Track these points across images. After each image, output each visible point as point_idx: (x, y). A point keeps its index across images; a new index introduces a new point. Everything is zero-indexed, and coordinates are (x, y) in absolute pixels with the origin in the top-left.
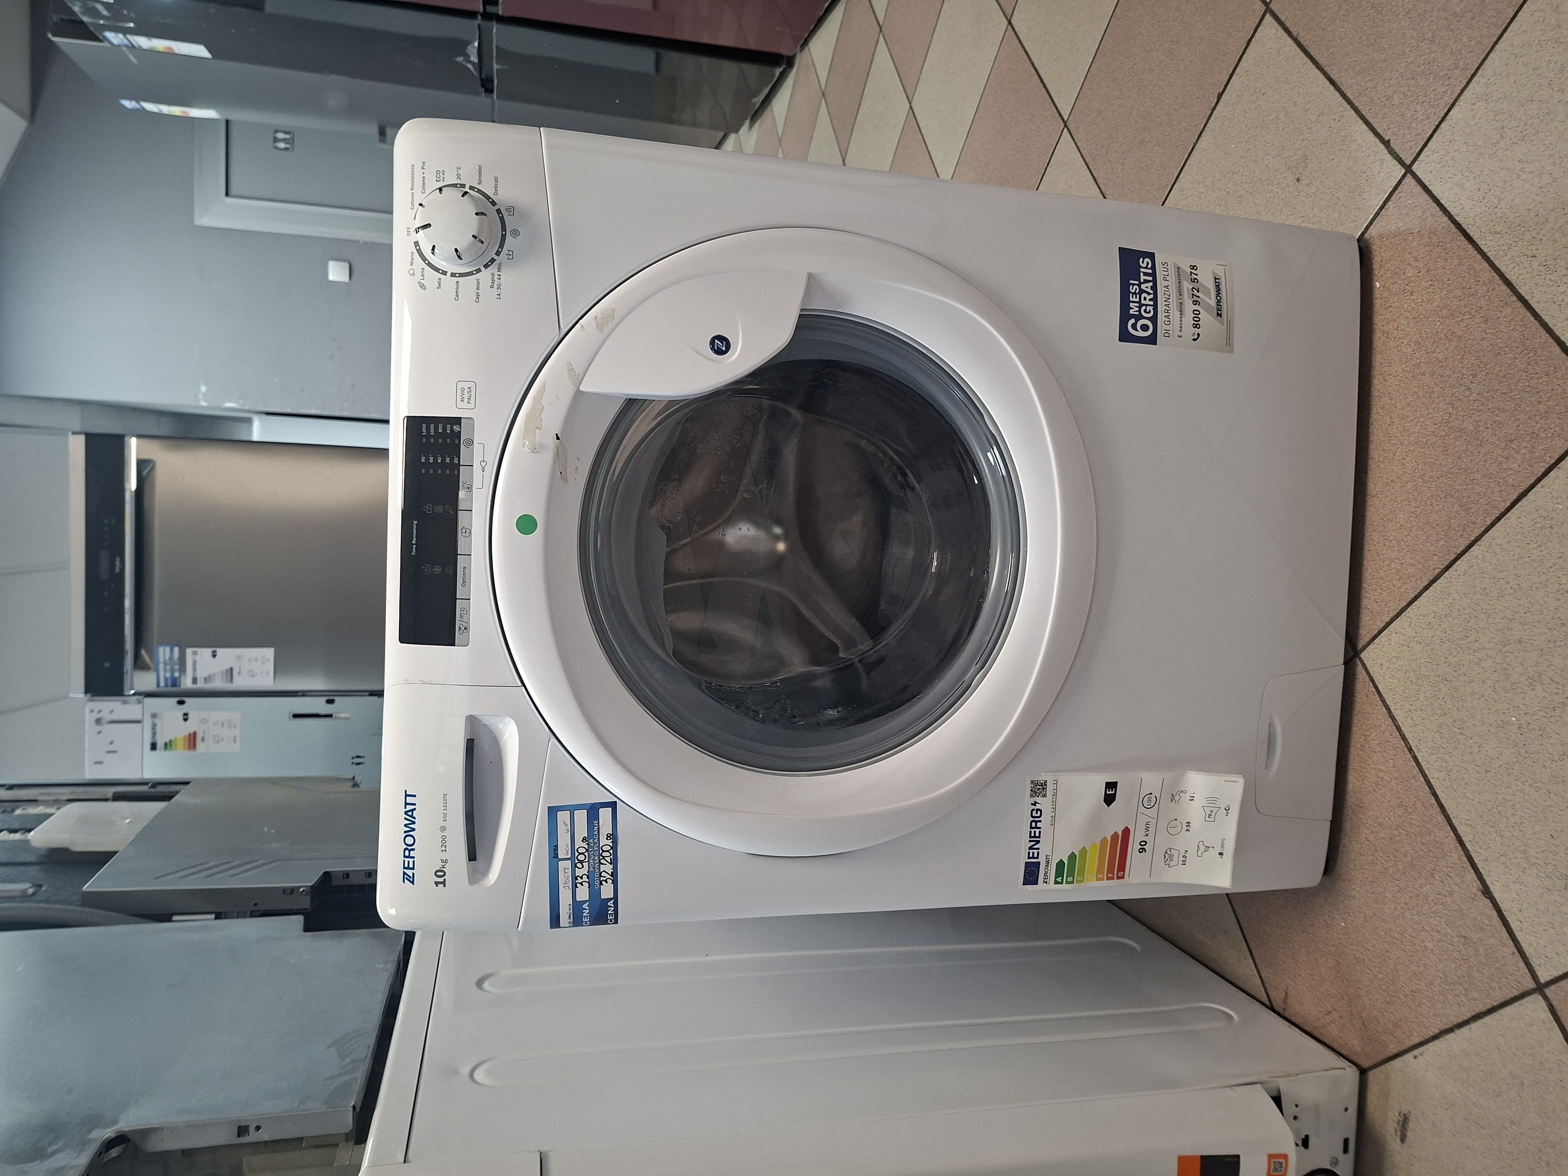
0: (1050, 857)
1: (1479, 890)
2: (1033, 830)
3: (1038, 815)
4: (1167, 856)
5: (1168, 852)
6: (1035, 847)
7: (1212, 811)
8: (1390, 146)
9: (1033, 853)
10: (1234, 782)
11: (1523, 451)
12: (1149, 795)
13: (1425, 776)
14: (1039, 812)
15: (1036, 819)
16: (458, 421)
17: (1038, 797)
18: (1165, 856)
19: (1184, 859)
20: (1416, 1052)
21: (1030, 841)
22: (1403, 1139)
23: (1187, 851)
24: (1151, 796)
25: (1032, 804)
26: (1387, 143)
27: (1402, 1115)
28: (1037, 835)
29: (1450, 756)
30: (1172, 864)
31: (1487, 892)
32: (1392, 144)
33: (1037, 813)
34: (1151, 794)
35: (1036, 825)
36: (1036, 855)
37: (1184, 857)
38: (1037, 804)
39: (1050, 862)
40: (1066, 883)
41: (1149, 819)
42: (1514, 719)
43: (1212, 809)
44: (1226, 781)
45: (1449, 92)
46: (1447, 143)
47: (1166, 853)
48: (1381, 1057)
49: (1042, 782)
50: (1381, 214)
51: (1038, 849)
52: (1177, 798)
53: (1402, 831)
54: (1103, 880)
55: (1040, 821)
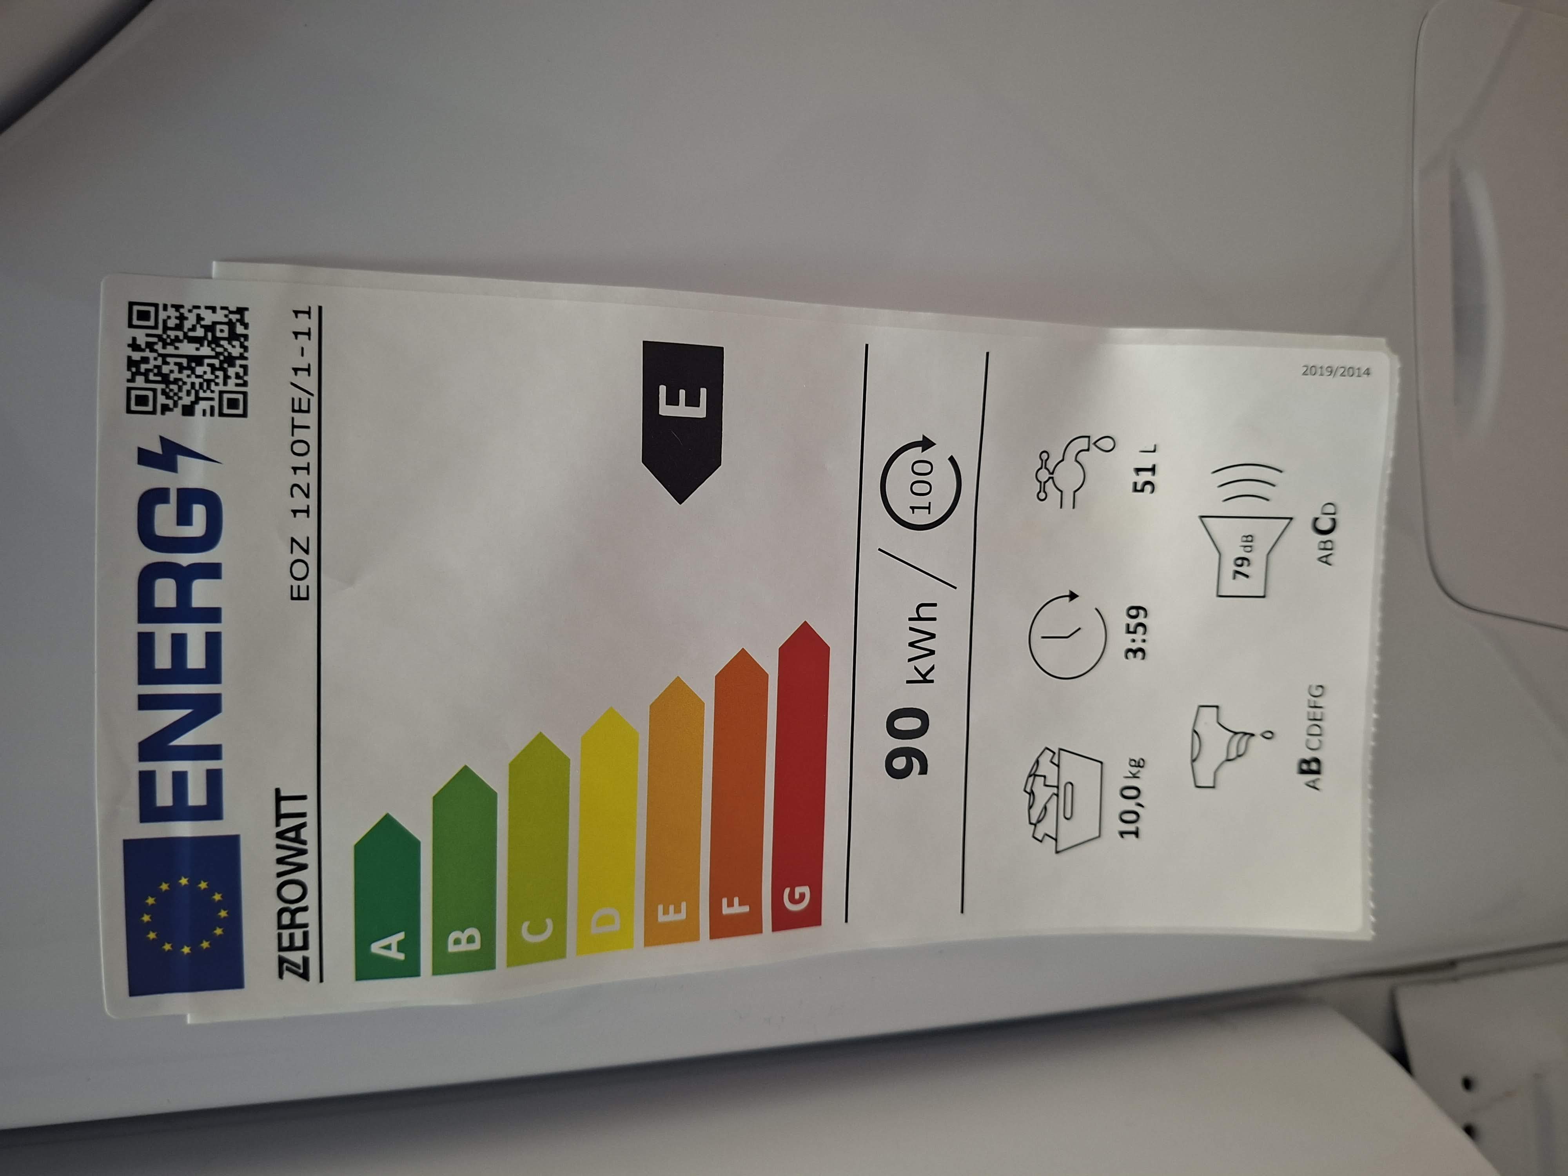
0: (308, 806)
2: (163, 633)
3: (197, 528)
4: (1043, 794)
5: (1044, 767)
6: (187, 739)
7: (1249, 539)
9: (180, 779)
10: (1349, 372)
12: (916, 453)
14: (199, 512)
15: (185, 559)
17: (188, 411)
18: (1032, 793)
19: (1131, 805)
21: (146, 703)
23: (1139, 764)
24: (928, 454)
25: (145, 458)
28: (196, 659)
30: (1069, 834)
33: (184, 518)
34: (926, 444)
35: (184, 593)
36: (196, 796)
37: (1131, 792)
38: (182, 461)
39: (308, 834)
40: (438, 970)
41: (931, 591)
43: (1248, 526)
44: (1310, 370)
47: (1033, 775)
49: (209, 318)
51: (213, 752)
52: (1069, 476)
54: (695, 937)
55: (213, 571)
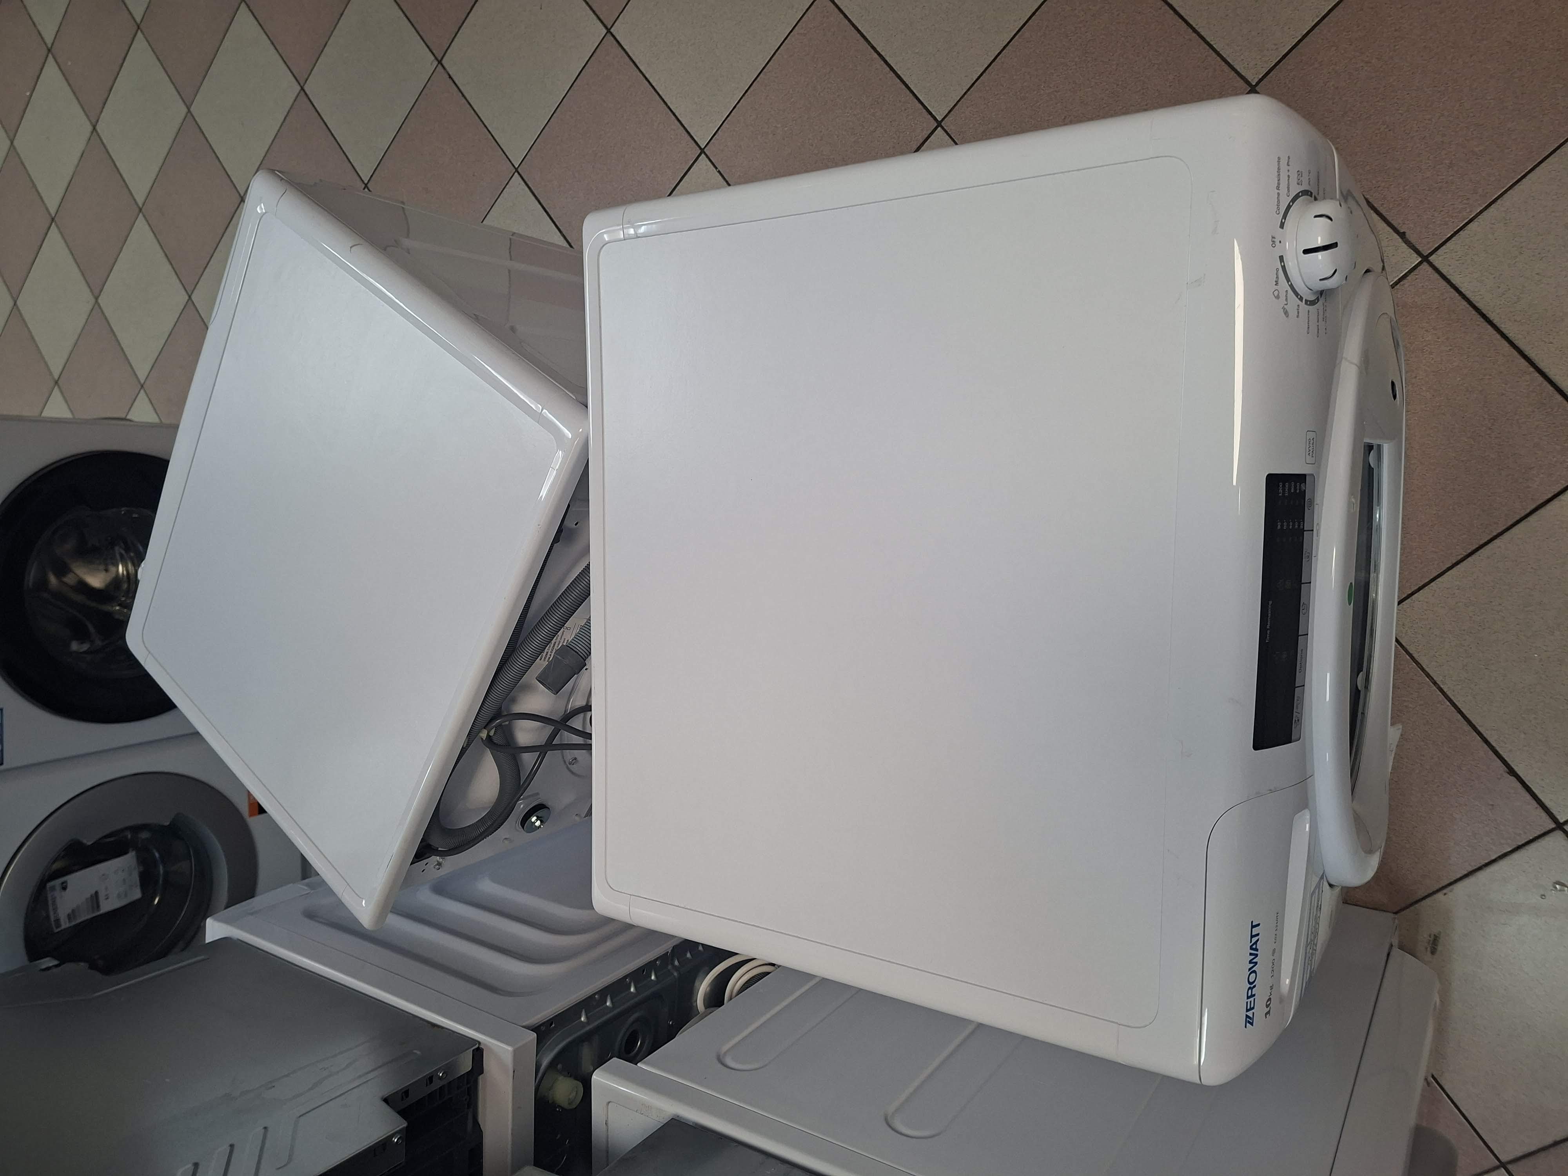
1: (1505, 772)
8: (1405, 238)
11: (1542, 476)
13: (1450, 701)
16: (1301, 478)
20: (1445, 891)
22: (1433, 952)
26: (1402, 235)
27: (1432, 937)
29: (1476, 685)
31: (1512, 772)
32: (1407, 236)
42: (1536, 655)
45: (1468, 210)
46: (1467, 247)
48: (1412, 901)
50: (1396, 287)
53: (1428, 741)
